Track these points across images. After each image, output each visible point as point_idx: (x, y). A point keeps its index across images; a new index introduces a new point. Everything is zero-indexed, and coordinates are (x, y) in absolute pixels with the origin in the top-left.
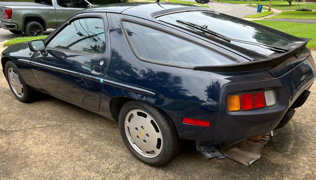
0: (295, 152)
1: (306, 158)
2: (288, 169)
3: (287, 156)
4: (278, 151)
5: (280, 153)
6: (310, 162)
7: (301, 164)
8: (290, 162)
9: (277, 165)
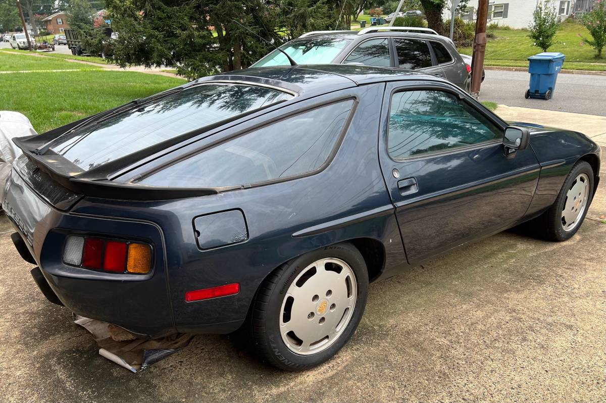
0: (45, 370)
1: (18, 374)
2: (26, 344)
3: (48, 356)
4: (70, 351)
5: (63, 353)
6: (7, 374)
7: (14, 362)
8: (35, 353)
9: (46, 337)
